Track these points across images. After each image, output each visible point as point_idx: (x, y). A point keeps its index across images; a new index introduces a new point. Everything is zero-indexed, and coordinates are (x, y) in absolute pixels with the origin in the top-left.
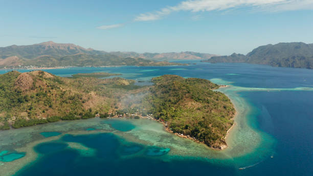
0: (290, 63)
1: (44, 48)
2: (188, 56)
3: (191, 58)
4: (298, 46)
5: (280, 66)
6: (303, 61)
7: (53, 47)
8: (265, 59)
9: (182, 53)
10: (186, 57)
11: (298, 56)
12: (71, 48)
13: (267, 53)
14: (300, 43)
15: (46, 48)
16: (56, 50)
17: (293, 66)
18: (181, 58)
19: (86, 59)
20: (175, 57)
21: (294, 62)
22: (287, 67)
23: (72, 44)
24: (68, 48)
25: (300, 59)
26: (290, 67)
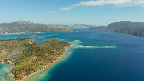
0: (122, 31)
1: (17, 24)
2: (83, 26)
3: (83, 27)
4: (128, 23)
5: (118, 32)
6: (128, 30)
7: (21, 23)
8: (113, 29)
9: (80, 25)
10: (81, 27)
11: (126, 28)
12: (29, 23)
13: (114, 26)
14: (129, 22)
15: (18, 24)
16: (22, 24)
17: (123, 33)
18: (79, 27)
19: (32, 29)
20: (77, 27)
21: (124, 31)
22: (121, 33)
23: (30, 22)
24: (28, 23)
25: (127, 29)
26: (122, 33)
